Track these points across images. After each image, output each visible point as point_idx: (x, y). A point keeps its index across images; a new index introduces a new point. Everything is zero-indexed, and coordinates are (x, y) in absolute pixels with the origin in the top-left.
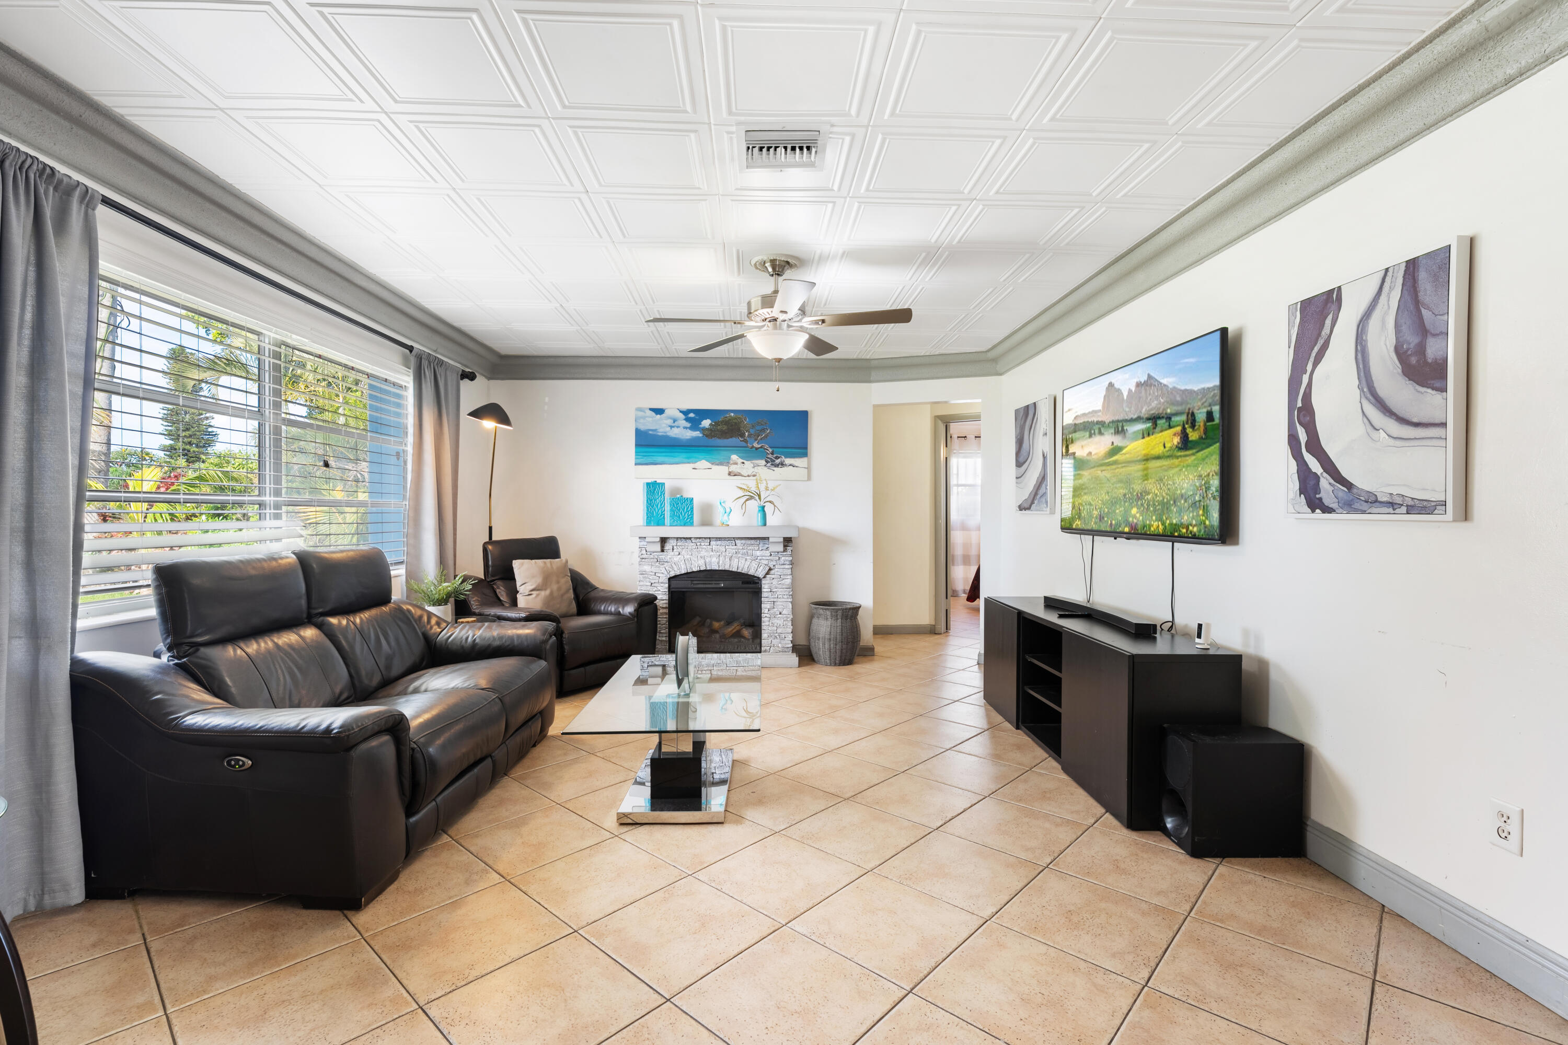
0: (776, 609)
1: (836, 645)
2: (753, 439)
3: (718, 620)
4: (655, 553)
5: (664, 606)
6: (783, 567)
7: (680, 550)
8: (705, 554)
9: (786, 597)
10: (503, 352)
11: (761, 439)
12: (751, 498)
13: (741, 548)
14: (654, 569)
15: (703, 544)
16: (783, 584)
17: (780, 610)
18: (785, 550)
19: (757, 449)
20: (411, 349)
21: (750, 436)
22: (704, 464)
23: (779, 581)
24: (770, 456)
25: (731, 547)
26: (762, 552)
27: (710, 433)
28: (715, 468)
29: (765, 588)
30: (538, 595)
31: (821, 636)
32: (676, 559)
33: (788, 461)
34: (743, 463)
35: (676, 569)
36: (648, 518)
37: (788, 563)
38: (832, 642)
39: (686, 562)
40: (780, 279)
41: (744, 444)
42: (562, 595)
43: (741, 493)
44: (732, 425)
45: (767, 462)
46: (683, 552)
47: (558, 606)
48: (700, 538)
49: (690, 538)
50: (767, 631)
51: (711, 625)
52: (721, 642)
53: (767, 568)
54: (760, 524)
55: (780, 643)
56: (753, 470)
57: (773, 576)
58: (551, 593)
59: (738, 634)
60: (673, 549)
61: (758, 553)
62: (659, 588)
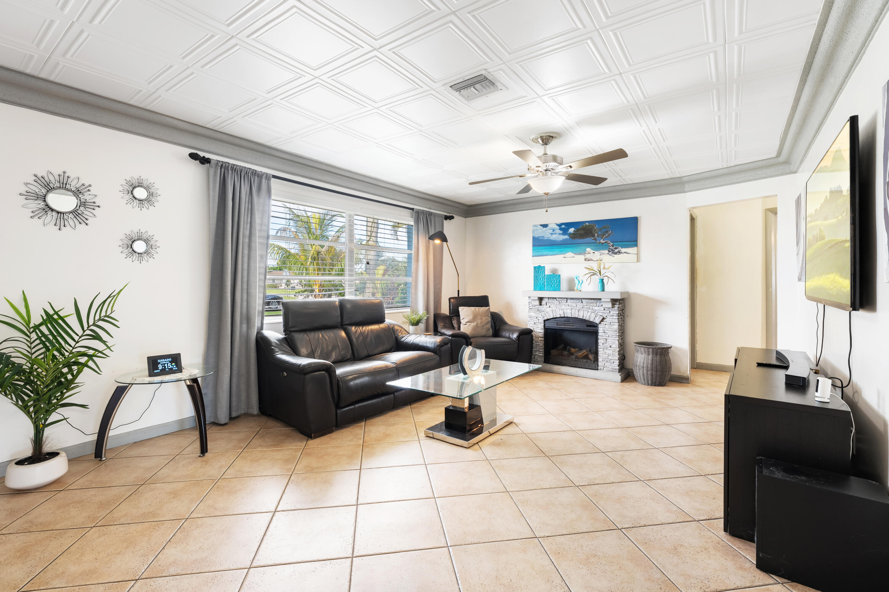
0: (607, 344)
1: (648, 371)
2: (600, 238)
3: (574, 348)
4: (537, 306)
5: (542, 336)
6: (612, 317)
7: (550, 305)
8: (565, 307)
9: (614, 336)
10: (469, 204)
11: (605, 237)
12: (594, 274)
13: (585, 304)
14: (536, 315)
15: (563, 301)
16: (612, 329)
17: (611, 345)
18: (613, 307)
19: (602, 243)
20: (413, 209)
21: (598, 236)
22: (570, 254)
23: (609, 326)
24: (611, 248)
25: (579, 304)
26: (599, 307)
27: (573, 236)
28: (576, 256)
29: (601, 329)
30: (469, 325)
31: (638, 364)
32: (548, 310)
33: (623, 250)
34: (594, 253)
35: (547, 316)
36: (534, 286)
37: (615, 315)
38: (645, 369)
39: (553, 312)
40: (548, 146)
41: (594, 241)
42: (483, 326)
43: (588, 271)
44: (587, 230)
45: (609, 251)
46: (552, 306)
47: (480, 331)
48: (561, 298)
49: (556, 298)
50: (601, 357)
51: (569, 351)
52: (576, 360)
53: (601, 318)
54: (600, 290)
55: (610, 365)
56: (600, 257)
57: (606, 323)
58: (477, 324)
59: (586, 357)
60: (546, 304)
61: (596, 308)
62: (539, 326)
